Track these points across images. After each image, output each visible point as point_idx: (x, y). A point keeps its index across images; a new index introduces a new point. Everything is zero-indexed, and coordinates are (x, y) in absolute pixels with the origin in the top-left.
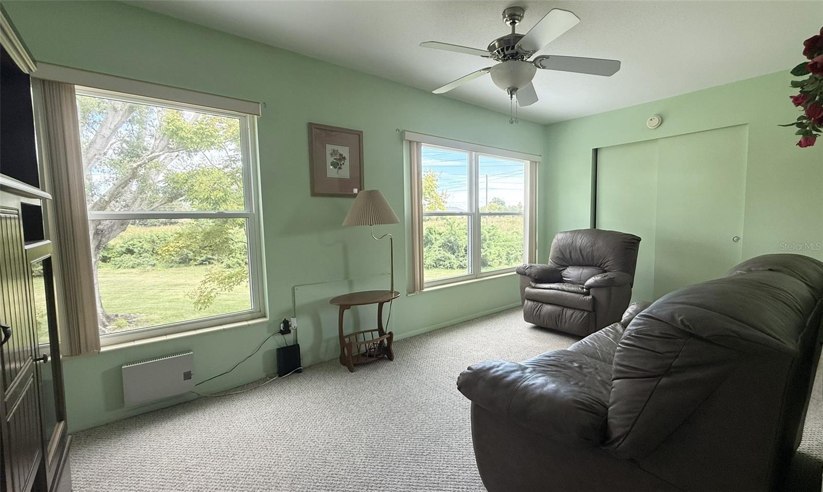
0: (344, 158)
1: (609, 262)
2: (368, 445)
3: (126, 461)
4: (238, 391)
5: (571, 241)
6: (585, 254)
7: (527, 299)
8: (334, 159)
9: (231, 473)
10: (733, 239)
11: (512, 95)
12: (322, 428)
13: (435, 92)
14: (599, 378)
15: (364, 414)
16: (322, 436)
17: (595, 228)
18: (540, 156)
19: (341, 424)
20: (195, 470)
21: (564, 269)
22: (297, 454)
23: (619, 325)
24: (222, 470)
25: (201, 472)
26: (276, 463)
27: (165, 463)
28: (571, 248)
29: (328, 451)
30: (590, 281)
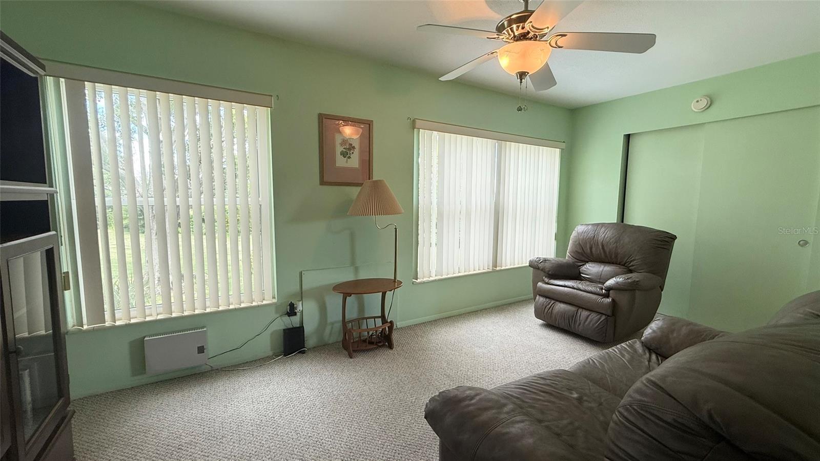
0: (354, 148)
1: (635, 262)
2: (347, 446)
3: (134, 428)
4: (245, 367)
5: (593, 235)
6: (607, 251)
7: (539, 295)
8: (344, 148)
9: (215, 458)
10: (799, 243)
11: (521, 80)
12: (308, 419)
13: (442, 79)
14: (602, 418)
15: (352, 407)
16: (306, 428)
17: (623, 222)
18: (564, 142)
19: (327, 416)
20: (186, 448)
21: (584, 265)
22: (278, 446)
23: (638, 342)
24: (208, 452)
25: (190, 452)
26: (257, 453)
27: (164, 436)
28: (592, 243)
29: (307, 447)
30: (611, 282)
